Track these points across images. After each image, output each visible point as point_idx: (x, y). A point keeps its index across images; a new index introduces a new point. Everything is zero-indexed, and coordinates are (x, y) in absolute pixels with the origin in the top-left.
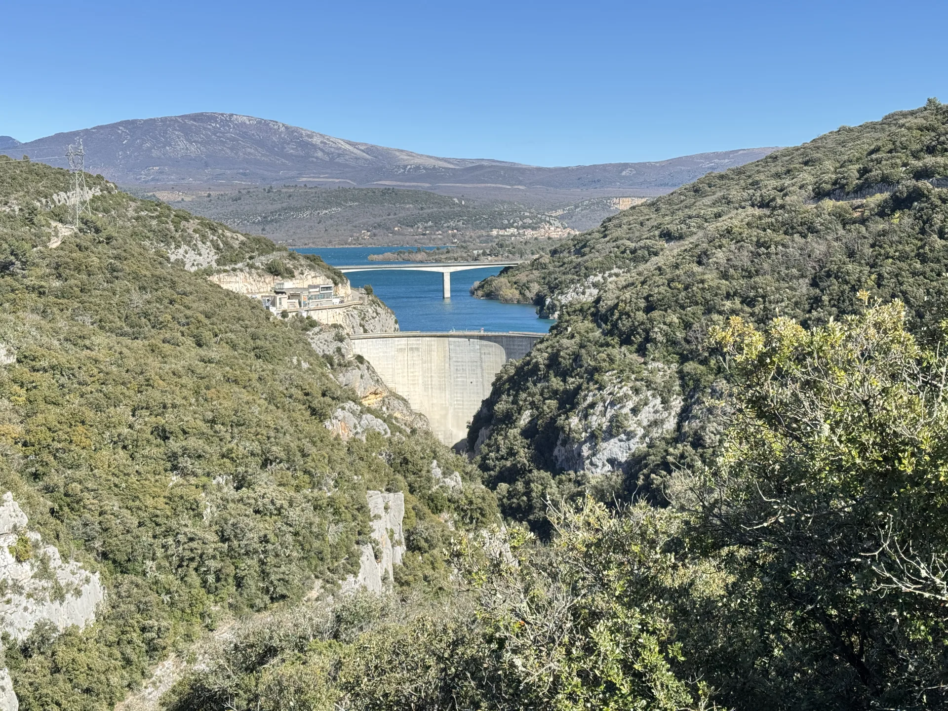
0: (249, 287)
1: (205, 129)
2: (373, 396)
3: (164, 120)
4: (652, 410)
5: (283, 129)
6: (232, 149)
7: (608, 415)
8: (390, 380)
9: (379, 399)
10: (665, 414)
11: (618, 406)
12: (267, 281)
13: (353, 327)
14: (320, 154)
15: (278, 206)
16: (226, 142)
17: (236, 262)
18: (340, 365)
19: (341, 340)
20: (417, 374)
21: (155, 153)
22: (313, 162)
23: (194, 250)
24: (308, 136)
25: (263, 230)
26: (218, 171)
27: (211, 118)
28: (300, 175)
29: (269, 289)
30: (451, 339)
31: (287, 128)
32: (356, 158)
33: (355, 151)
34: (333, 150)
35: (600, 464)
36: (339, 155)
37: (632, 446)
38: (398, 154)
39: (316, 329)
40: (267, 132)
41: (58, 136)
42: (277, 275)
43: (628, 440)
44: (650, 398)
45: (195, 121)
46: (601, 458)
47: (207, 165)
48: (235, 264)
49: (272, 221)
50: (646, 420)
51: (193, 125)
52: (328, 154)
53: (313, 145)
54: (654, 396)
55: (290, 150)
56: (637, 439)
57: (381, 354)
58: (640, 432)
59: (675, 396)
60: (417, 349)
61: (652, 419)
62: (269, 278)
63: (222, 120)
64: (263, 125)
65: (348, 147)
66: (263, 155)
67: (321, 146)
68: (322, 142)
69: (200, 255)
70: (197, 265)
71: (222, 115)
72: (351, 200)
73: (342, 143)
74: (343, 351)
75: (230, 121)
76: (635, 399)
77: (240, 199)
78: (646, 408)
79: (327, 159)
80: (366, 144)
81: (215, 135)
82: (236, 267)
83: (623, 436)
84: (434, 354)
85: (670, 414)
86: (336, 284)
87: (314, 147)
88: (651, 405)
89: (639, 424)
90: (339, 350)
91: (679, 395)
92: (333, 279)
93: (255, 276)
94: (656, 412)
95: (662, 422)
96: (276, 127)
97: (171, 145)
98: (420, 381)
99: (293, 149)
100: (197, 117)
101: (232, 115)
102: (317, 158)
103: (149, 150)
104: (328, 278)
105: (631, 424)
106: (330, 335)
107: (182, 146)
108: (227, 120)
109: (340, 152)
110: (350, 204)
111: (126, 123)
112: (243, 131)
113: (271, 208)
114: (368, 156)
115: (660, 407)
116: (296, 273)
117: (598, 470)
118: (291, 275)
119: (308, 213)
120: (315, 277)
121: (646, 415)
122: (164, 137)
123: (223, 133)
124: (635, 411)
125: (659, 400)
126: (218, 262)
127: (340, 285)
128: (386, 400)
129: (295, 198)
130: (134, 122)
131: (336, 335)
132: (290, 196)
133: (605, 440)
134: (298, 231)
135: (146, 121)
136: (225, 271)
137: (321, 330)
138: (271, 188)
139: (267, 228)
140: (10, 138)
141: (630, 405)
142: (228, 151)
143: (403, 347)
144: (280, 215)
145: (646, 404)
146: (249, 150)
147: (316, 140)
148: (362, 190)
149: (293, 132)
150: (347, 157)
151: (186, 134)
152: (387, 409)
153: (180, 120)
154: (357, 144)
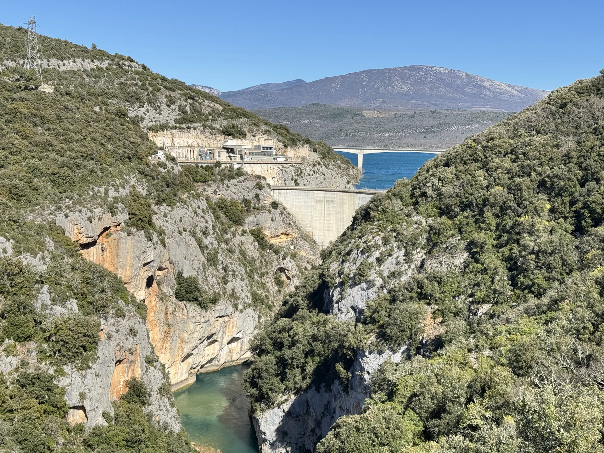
0: (200, 142)
1: (414, 75)
2: (285, 236)
3: (389, 70)
4: (394, 261)
5: (465, 76)
6: (430, 89)
7: (358, 263)
8: (309, 225)
9: (289, 239)
10: (405, 267)
11: (367, 254)
12: (218, 139)
13: (285, 181)
14: (488, 93)
15: (437, 122)
16: (426, 84)
17: (192, 122)
18: (255, 208)
19: (260, 187)
20: (331, 222)
21: (382, 90)
22: (482, 98)
23: (156, 110)
24: (481, 80)
25: (425, 137)
26: (420, 102)
27: (419, 69)
28: (472, 106)
29: (219, 145)
30: (359, 195)
31: (468, 75)
32: (513, 96)
33: (512, 91)
34: (497, 90)
35: (344, 310)
36: (501, 93)
37: (370, 295)
38: (542, 93)
39: (242, 178)
40: (454, 78)
41: (327, 79)
42: (229, 135)
43: (368, 289)
44: (396, 249)
45: (409, 70)
46: (346, 304)
47: (413, 98)
48: (191, 124)
49: (432, 131)
50: (387, 271)
51: (407, 73)
52: (493, 93)
53: (484, 87)
54: (399, 248)
55: (468, 90)
56: (375, 289)
57: (303, 204)
58: (379, 282)
59: (419, 250)
60: (333, 202)
61: (392, 270)
62: (220, 137)
63: (426, 70)
64: (452, 73)
65: (508, 88)
66: (450, 93)
67: (489, 87)
68: (490, 85)
69: (160, 114)
70: (155, 121)
71: (427, 67)
72: (487, 120)
73: (504, 85)
74: (261, 197)
75: (432, 71)
76: (383, 249)
77: (414, 117)
78: (390, 258)
79: (492, 95)
80: (521, 87)
81: (420, 79)
82: (192, 126)
83: (364, 285)
84: (346, 206)
85: (409, 267)
86: (286, 147)
87: (485, 88)
88: (395, 256)
89: (380, 275)
90: (257, 196)
91: (422, 248)
92: (283, 142)
93: (207, 134)
94: (398, 263)
95: (400, 274)
96: (461, 75)
97: (392, 85)
98: (334, 228)
99: (470, 89)
100: (412, 69)
101: (433, 67)
102: (485, 95)
103: (378, 88)
104: (280, 141)
105: (372, 275)
106: (252, 184)
107: (399, 86)
108: (429, 70)
109: (502, 91)
110: (485, 122)
111: (366, 72)
112: (439, 78)
113: (432, 123)
114: (521, 95)
115: (402, 259)
116: (248, 135)
117: (343, 316)
118: (243, 135)
119: (456, 127)
120: (268, 140)
121: (388, 266)
122: (388, 80)
123: (426, 78)
124: (379, 261)
125: (403, 252)
126: (176, 121)
127: (289, 148)
128: (295, 240)
129: (450, 117)
130: (372, 71)
131: (258, 184)
132: (446, 116)
133: (351, 286)
134: (447, 139)
135: (378, 70)
136: (180, 128)
137: (245, 179)
138: (436, 110)
139: (428, 136)
140: (302, 81)
141: (377, 254)
142: (427, 90)
143: (321, 199)
144: (437, 128)
145: (390, 255)
146: (441, 89)
147: (486, 84)
148: (496, 113)
149: (471, 78)
150: (506, 95)
151: (402, 79)
152: (295, 247)
153: (399, 70)
154: (514, 86)
